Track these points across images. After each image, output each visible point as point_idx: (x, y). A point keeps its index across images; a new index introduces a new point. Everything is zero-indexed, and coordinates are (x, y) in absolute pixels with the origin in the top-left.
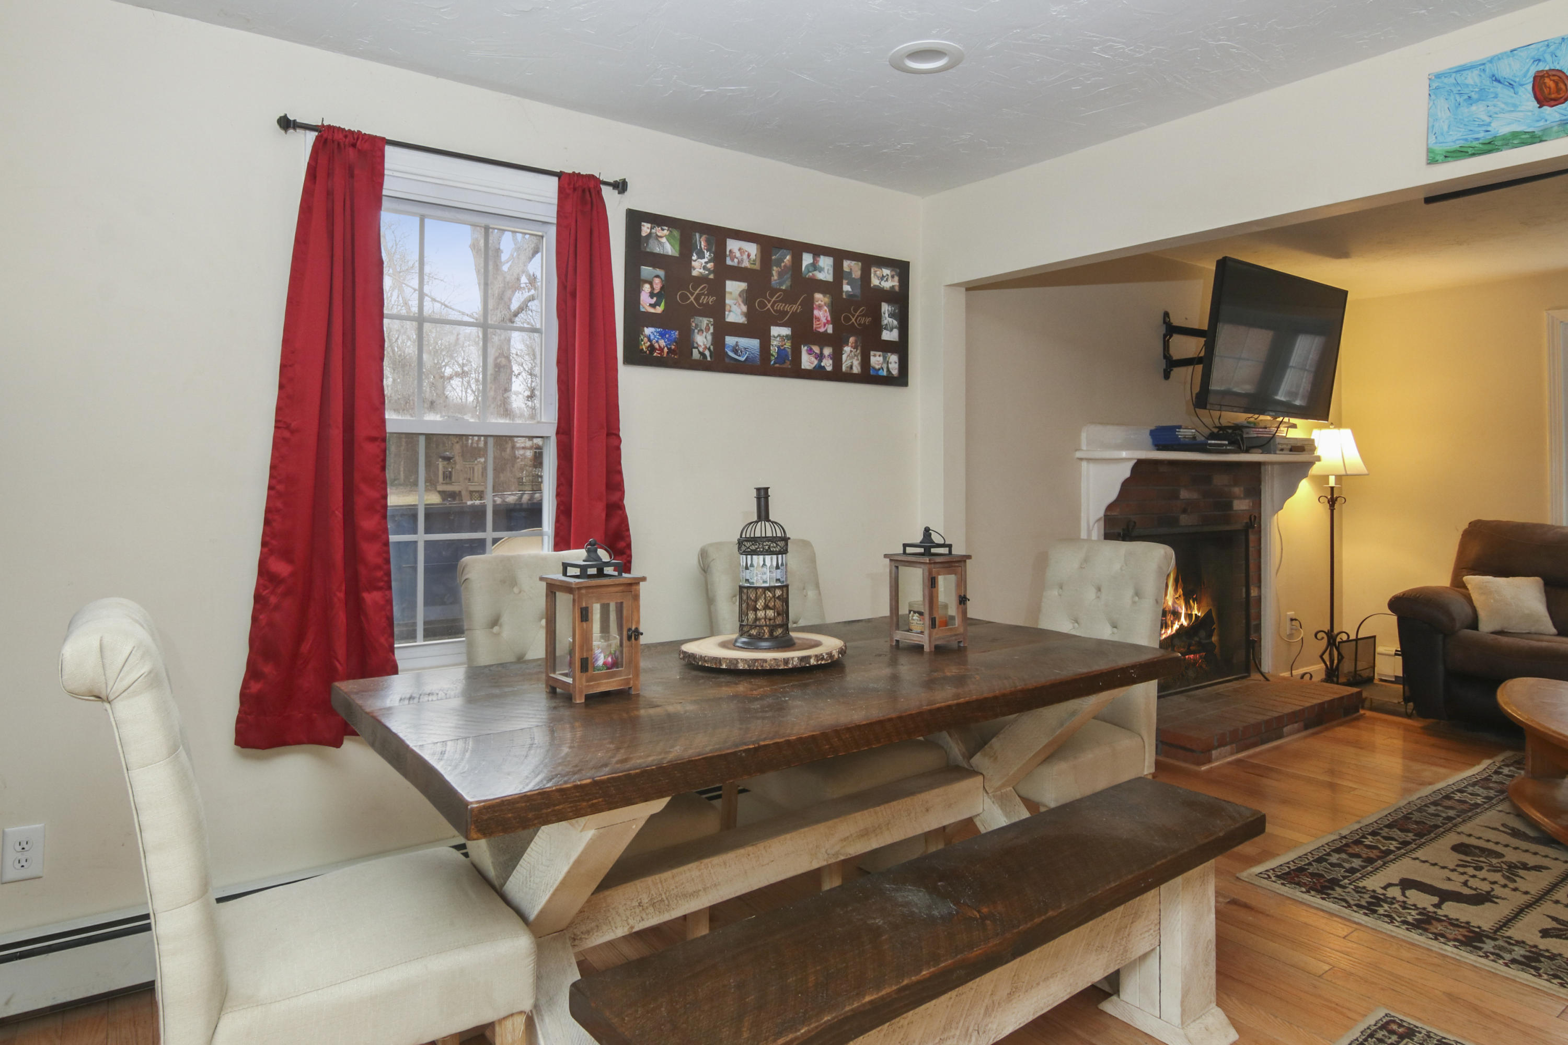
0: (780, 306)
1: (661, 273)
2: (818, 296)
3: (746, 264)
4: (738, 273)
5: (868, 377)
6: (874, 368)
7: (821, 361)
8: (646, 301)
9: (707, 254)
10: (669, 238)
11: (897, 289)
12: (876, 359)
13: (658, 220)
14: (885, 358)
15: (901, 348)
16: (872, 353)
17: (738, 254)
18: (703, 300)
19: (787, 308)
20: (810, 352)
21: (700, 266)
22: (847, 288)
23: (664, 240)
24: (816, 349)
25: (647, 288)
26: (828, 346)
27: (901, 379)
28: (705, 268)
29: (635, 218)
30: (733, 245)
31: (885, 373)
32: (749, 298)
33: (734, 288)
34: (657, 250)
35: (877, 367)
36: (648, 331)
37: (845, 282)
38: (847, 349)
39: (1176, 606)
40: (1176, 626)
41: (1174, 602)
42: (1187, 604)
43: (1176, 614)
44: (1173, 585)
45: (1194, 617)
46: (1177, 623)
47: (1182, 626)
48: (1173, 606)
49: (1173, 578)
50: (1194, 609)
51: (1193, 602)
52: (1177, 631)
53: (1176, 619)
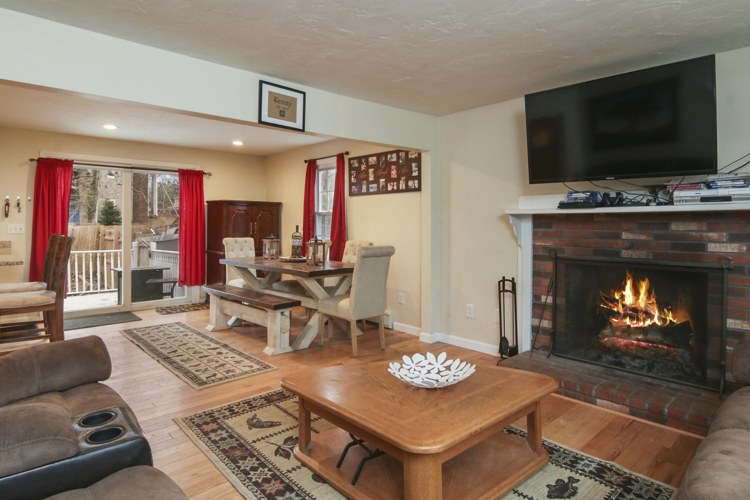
0: (382, 173)
1: (355, 172)
2: (393, 167)
3: (373, 163)
4: (372, 166)
5: (408, 190)
6: (410, 186)
7: (393, 187)
8: (353, 179)
9: (364, 164)
10: (356, 162)
11: (417, 157)
12: (410, 183)
13: (354, 159)
14: (413, 182)
15: (419, 178)
16: (409, 181)
17: (371, 161)
18: (364, 176)
19: (384, 173)
20: (390, 185)
21: (363, 167)
22: (401, 161)
23: (356, 163)
24: (392, 184)
25: (353, 176)
26: (395, 182)
27: (419, 189)
28: (364, 167)
29: (350, 160)
30: (370, 159)
31: (413, 187)
32: (374, 173)
33: (371, 170)
34: (354, 166)
35: (411, 186)
36: (353, 187)
37: (400, 160)
38: (401, 182)
39: (649, 309)
40: (648, 322)
41: (646, 306)
42: (661, 310)
43: (649, 315)
44: (645, 294)
45: (668, 322)
46: (649, 320)
47: (654, 324)
48: (645, 308)
49: (646, 289)
50: (668, 316)
51: (668, 310)
52: (649, 326)
53: (648, 318)
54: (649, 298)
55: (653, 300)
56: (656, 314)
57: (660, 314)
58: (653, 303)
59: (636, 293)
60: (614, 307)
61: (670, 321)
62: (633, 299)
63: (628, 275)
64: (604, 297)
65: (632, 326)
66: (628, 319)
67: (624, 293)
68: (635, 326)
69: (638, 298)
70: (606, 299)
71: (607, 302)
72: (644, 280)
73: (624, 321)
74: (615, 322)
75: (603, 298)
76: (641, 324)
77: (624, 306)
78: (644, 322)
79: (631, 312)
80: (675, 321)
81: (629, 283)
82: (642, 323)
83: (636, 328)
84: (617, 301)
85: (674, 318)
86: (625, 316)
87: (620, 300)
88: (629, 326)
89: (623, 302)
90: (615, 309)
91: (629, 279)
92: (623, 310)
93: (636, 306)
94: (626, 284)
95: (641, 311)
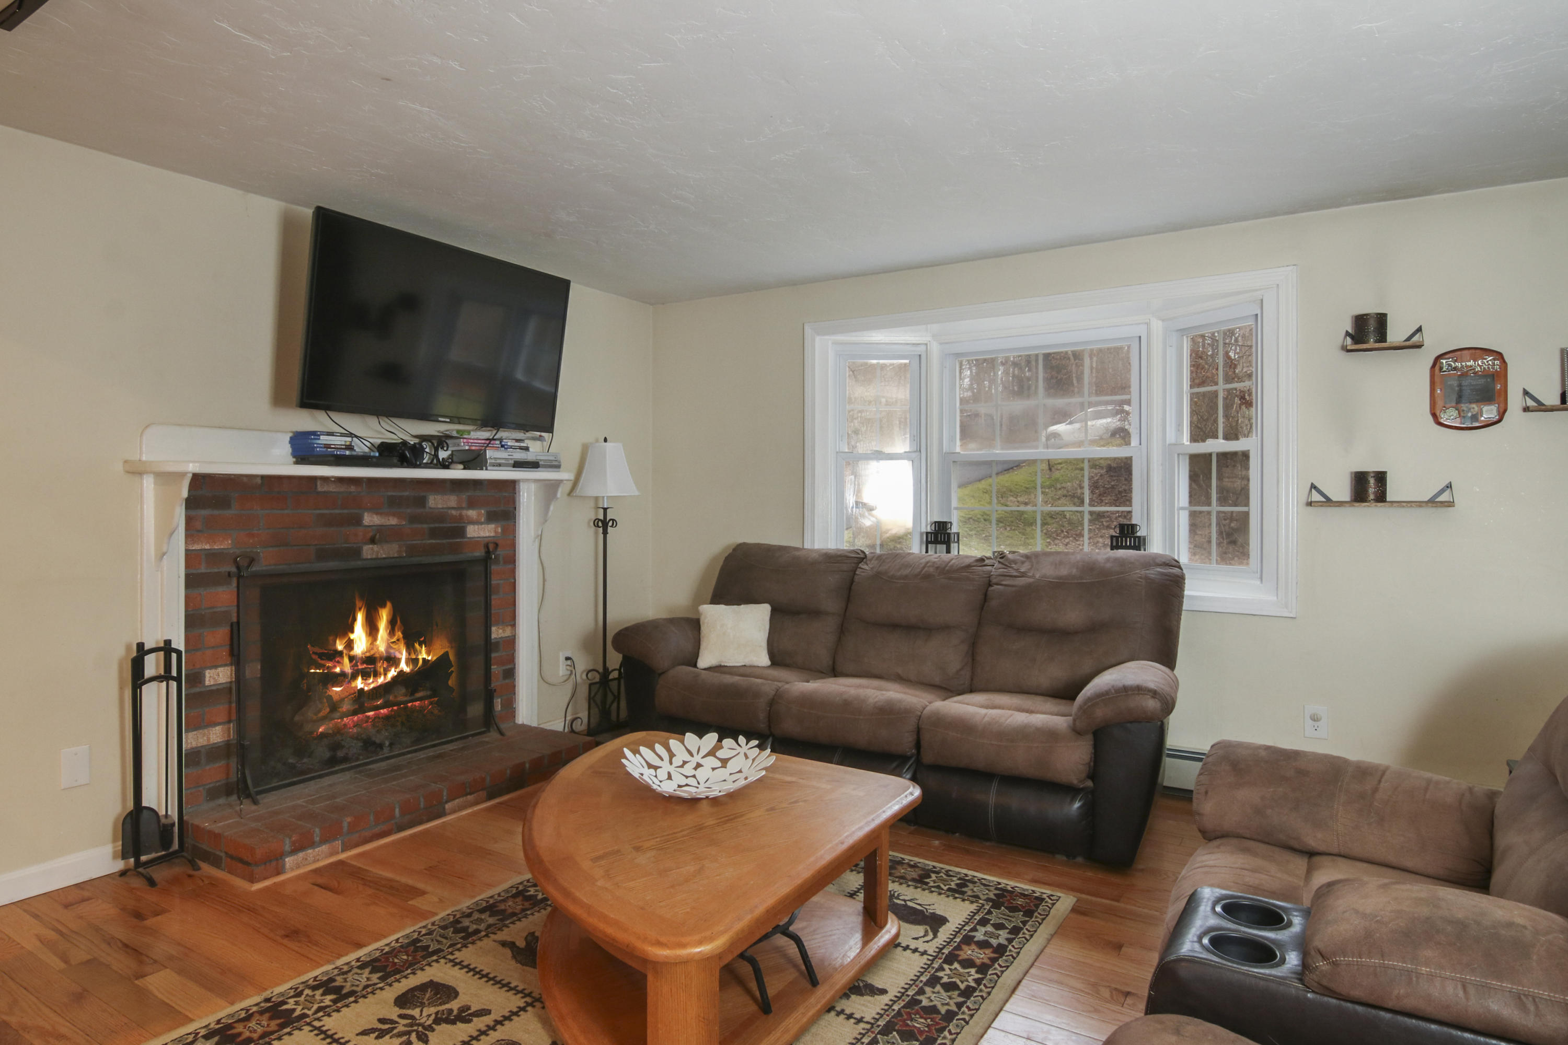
39: (392, 651)
40: (392, 673)
41: (389, 647)
42: (410, 647)
43: (392, 661)
44: (386, 628)
45: (421, 662)
46: (393, 669)
47: (401, 673)
48: (387, 651)
49: (387, 620)
50: (421, 652)
51: (420, 645)
52: (394, 678)
53: (392, 666)
54: (392, 633)
55: (399, 634)
56: (404, 656)
57: (410, 654)
58: (398, 640)
59: (372, 629)
60: (335, 667)
61: (424, 659)
62: (368, 641)
63: (359, 603)
64: (314, 653)
65: (366, 689)
66: (360, 678)
67: (352, 636)
68: (372, 686)
69: (375, 639)
70: (321, 656)
71: (322, 662)
72: (384, 606)
73: (353, 685)
74: (336, 692)
75: (314, 657)
76: (381, 680)
77: (351, 659)
78: (385, 675)
79: (365, 666)
80: (430, 658)
81: (360, 617)
82: (382, 677)
83: (374, 688)
84: (341, 654)
85: (428, 653)
86: (354, 677)
87: (345, 652)
88: (362, 689)
89: (352, 653)
90: (338, 670)
91: (360, 609)
92: (352, 667)
93: (372, 653)
94: (355, 620)
95: (381, 658)
